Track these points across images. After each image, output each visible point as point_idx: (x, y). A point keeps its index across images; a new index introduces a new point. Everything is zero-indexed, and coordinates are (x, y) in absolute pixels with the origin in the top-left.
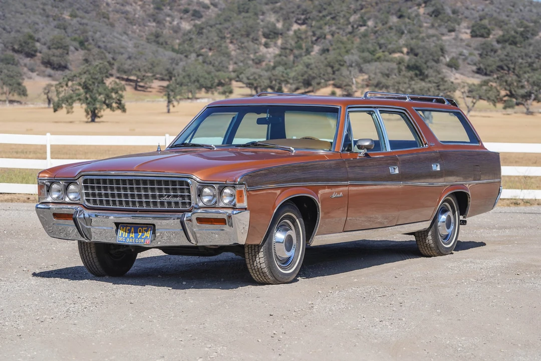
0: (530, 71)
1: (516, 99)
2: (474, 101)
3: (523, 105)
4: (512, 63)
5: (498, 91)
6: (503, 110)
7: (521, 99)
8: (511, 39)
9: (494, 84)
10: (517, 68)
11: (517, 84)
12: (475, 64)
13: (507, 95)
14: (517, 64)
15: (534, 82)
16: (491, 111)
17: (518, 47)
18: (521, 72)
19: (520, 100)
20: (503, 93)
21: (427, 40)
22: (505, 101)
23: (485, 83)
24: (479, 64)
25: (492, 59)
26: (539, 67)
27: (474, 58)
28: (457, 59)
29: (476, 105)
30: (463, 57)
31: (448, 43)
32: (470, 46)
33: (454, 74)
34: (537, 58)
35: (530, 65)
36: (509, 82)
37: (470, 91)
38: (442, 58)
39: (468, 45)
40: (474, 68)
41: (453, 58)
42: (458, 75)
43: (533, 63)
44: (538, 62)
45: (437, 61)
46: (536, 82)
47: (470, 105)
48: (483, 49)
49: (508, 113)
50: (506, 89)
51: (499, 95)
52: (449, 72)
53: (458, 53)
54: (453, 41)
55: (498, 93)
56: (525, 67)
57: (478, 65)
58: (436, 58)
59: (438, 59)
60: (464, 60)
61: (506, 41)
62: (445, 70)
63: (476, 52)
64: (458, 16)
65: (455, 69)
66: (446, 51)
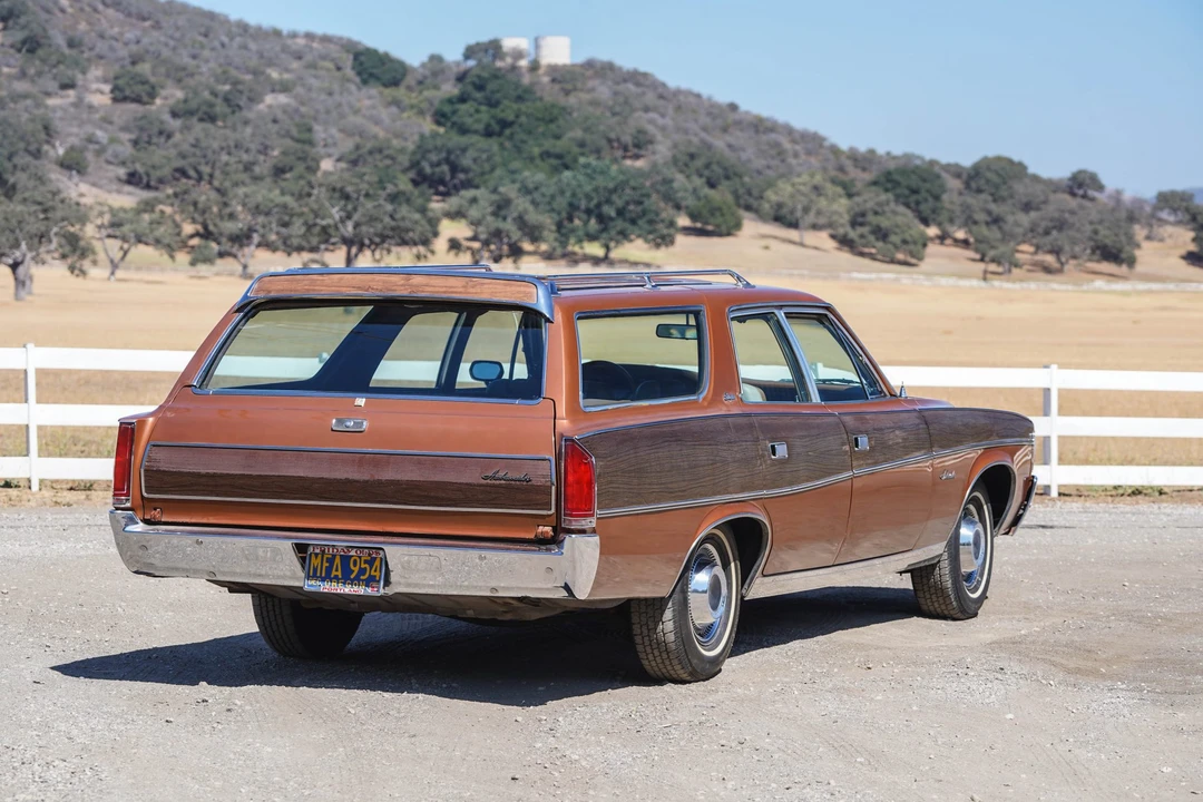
0: (248, 181)
1: (219, 244)
2: (126, 246)
3: (235, 256)
4: (207, 163)
5: (177, 226)
6: (190, 268)
7: (230, 244)
8: (204, 108)
9: (168, 210)
10: (217, 173)
11: (220, 211)
12: (123, 163)
13: (197, 234)
14: (218, 164)
15: (257, 207)
16: (162, 270)
17: (220, 127)
18: (227, 184)
19: (227, 246)
20: (188, 229)
21: (12, 105)
22: (193, 247)
23: (148, 206)
24: (133, 162)
25: (161, 152)
26: (266, 172)
27: (120, 148)
28: (82, 150)
29: (129, 256)
30: (97, 147)
31: (59, 114)
32: (111, 123)
33: (77, 185)
34: (260, 152)
35: (248, 167)
36: (200, 206)
37: (113, 225)
38: (46, 147)
39: (107, 120)
40: (122, 172)
41: (72, 148)
42: (84, 187)
43: (254, 163)
44: (265, 161)
45: (37, 154)
46: (261, 207)
47: (117, 255)
48: (142, 129)
49: (201, 274)
50: (194, 221)
51: (179, 234)
52: (65, 179)
53: (83, 136)
54: (72, 110)
55: (177, 230)
56: (236, 172)
57: (129, 165)
58: (33, 148)
59: (39, 151)
60: (99, 153)
61: (191, 113)
62: (57, 177)
63: (126, 137)
64: (82, 52)
65: (79, 172)
66: (57, 132)
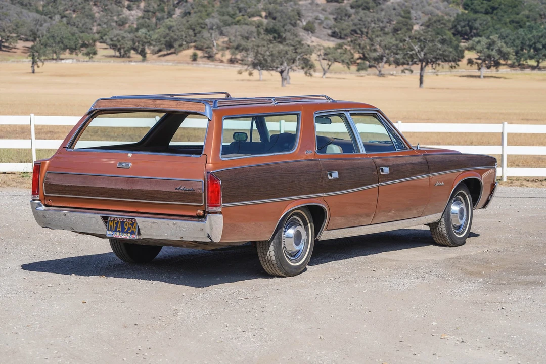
0: (382, 35)
1: (369, 62)
2: (330, 63)
3: (376, 67)
4: (365, 28)
5: (352, 54)
6: (357, 72)
7: (373, 62)
8: (365, 4)
9: (348, 48)
10: (370, 32)
11: (370, 48)
12: (330, 28)
13: (360, 58)
14: (370, 28)
15: (385, 46)
16: (346, 73)
17: (371, 12)
18: (373, 36)
19: (372, 63)
20: (357, 55)
21: (285, 4)
22: (358, 63)
23: (340, 46)
24: (334, 28)
25: (346, 23)
26: (390, 31)
27: (329, 22)
28: (313, 23)
29: (331, 68)
30: (319, 21)
31: (304, 8)
32: (325, 11)
33: (311, 38)
34: (388, 22)
35: (382, 29)
36: (362, 46)
37: (325, 54)
38: (298, 22)
39: (324, 10)
40: (330, 32)
41: (309, 22)
42: (314, 39)
43: (385, 27)
44: (390, 26)
45: (295, 25)
46: (387, 46)
47: (326, 67)
48: (338, 14)
49: (362, 75)
50: (359, 52)
51: (353, 58)
52: (306, 35)
53: (314, 17)
54: (310, 6)
55: (352, 56)
56: (377, 31)
57: (333, 29)
58: (293, 22)
59: (295, 23)
60: (320, 24)
61: (359, 6)
62: (302, 34)
63: (331, 17)
65: (312, 32)
66: (303, 15)
